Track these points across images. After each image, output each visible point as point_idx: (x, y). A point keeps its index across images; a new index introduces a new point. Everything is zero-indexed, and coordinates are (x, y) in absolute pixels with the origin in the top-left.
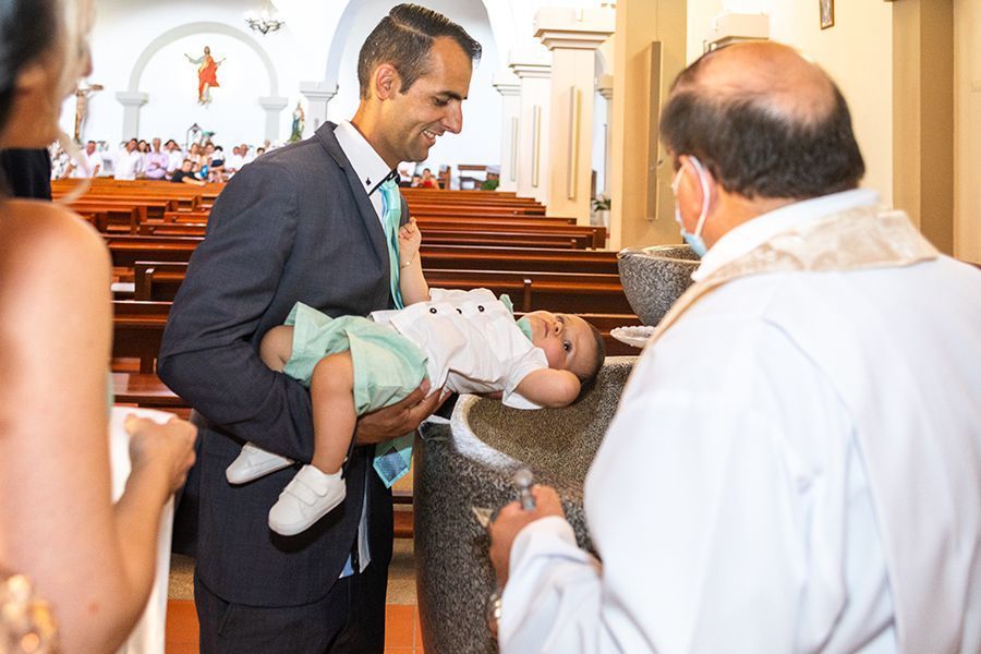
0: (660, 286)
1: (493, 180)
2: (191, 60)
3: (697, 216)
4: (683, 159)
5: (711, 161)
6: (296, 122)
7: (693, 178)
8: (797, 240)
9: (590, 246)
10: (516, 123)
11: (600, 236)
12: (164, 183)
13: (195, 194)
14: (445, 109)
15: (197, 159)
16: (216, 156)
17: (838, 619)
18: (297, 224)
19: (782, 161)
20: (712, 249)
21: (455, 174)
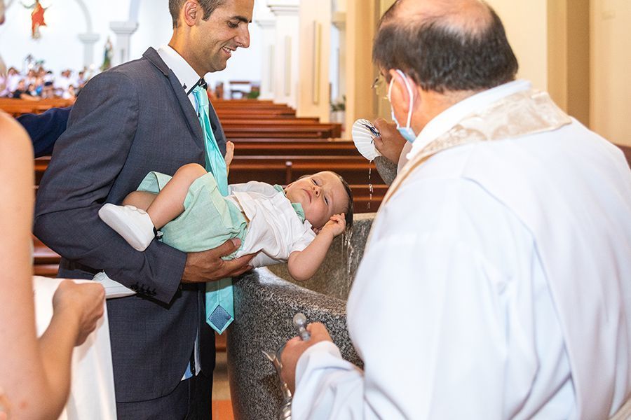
1: (255, 92)
2: (25, 7)
3: (407, 112)
4: (392, 72)
5: (413, 70)
6: (107, 52)
7: (401, 84)
8: (478, 119)
9: (331, 137)
10: (272, 49)
11: (337, 130)
12: (7, 100)
13: (33, 106)
14: (237, 29)
15: (33, 81)
16: (47, 78)
17: (535, 379)
18: (138, 116)
19: (460, 63)
20: (419, 137)
21: (227, 88)
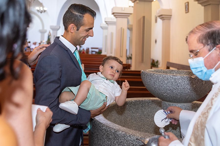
0: (152, 80)
6: (49, 36)
10: (106, 37)
11: (129, 66)
14: (89, 32)
